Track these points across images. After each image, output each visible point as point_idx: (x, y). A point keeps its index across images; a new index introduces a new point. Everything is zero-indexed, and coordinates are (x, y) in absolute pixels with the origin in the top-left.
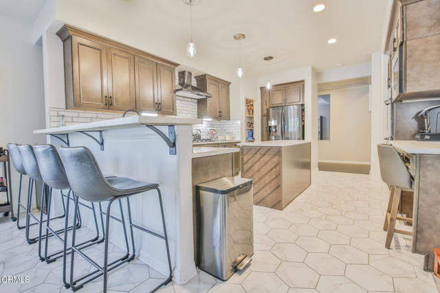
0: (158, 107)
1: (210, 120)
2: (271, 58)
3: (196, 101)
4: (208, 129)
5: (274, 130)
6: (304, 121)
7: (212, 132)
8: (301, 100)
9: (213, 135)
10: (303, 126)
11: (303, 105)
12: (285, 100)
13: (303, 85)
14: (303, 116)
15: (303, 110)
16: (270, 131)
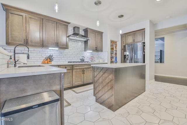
0: (57, 44)
1: (91, 51)
2: (122, 16)
3: (84, 42)
4: (90, 56)
5: (127, 57)
6: (144, 52)
7: (92, 58)
8: (143, 40)
9: (92, 59)
10: (144, 55)
11: (144, 43)
12: (134, 40)
13: (144, 31)
14: (144, 49)
15: (144, 46)
16: (125, 57)
